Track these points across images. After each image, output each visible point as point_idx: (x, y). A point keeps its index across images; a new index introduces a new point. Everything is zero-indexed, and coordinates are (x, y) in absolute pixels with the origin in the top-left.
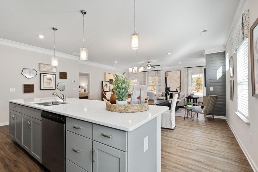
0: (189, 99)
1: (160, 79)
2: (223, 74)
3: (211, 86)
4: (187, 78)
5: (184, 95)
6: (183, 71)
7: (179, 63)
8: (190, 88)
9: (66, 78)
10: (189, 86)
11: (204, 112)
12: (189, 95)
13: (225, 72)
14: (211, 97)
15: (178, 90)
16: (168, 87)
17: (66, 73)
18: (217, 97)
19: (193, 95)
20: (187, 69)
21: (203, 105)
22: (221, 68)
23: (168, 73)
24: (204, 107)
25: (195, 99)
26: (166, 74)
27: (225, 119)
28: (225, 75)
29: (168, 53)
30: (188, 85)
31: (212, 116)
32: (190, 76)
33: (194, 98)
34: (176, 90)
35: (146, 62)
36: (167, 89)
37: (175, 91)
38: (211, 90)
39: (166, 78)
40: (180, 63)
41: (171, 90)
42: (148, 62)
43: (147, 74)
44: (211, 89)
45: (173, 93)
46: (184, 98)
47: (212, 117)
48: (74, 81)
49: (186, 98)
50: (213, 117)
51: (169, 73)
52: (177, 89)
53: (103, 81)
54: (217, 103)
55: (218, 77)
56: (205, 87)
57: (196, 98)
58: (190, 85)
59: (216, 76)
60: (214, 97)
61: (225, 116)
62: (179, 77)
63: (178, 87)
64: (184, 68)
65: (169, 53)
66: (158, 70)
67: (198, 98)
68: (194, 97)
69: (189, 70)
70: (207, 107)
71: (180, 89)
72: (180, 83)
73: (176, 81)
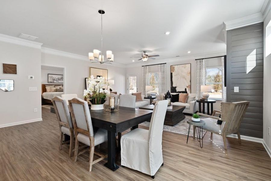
0: (202, 104)
1: (164, 75)
2: (259, 63)
3: (236, 84)
4: (200, 74)
5: (195, 98)
6: (194, 63)
7: (187, 52)
8: (203, 87)
9: (16, 73)
10: (202, 84)
11: (223, 131)
12: (202, 97)
13: (263, 59)
14: (236, 105)
15: (187, 90)
16: (174, 86)
17: (16, 65)
18: (247, 104)
19: (207, 97)
20: (199, 62)
21: (220, 119)
22: (254, 52)
23: (174, 67)
24: (224, 123)
25: (210, 104)
26: (172, 69)
27: (261, 144)
28: (263, 65)
29: (165, 33)
30: (200, 83)
31: (237, 135)
32: (204, 70)
33: (208, 103)
34: (184, 90)
35: (141, 51)
36: (173, 89)
37: (183, 92)
38: (235, 91)
39: (171, 74)
40: (189, 52)
41: (178, 90)
42: (144, 52)
43: (147, 69)
44: (236, 89)
45: (180, 94)
46: (194, 102)
47: (237, 138)
48: (31, 77)
49: (197, 101)
50: (239, 137)
51: (176, 67)
52: (186, 89)
53: (86, 78)
54: (246, 113)
55: (249, 69)
56: (225, 86)
57: (212, 103)
58: (204, 84)
59: (245, 67)
60: (242, 104)
61: (262, 138)
62: (188, 72)
63: (187, 86)
64: (196, 60)
65: (168, 33)
66: (161, 64)
67: (215, 102)
68: (209, 100)
69: (202, 62)
70: (228, 124)
71: (190, 89)
72: (190, 81)
73: (184, 78)
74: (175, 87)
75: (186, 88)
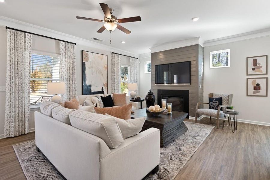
15: (104, 90)
16: (88, 83)
23: (87, 54)
26: (84, 56)
34: (101, 90)
39: (83, 64)
41: (93, 89)
51: (90, 56)
52: (102, 88)
62: (105, 66)
63: (104, 84)
64: (113, 53)
69: (119, 57)
71: (107, 88)
72: (106, 78)
73: (100, 72)
74: (90, 86)
75: (103, 86)
